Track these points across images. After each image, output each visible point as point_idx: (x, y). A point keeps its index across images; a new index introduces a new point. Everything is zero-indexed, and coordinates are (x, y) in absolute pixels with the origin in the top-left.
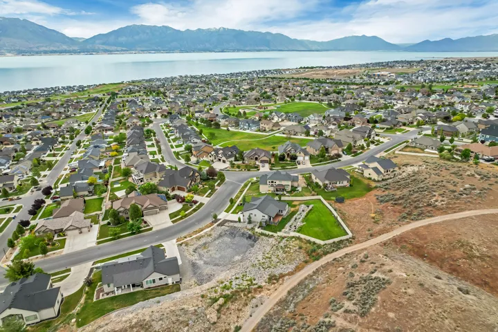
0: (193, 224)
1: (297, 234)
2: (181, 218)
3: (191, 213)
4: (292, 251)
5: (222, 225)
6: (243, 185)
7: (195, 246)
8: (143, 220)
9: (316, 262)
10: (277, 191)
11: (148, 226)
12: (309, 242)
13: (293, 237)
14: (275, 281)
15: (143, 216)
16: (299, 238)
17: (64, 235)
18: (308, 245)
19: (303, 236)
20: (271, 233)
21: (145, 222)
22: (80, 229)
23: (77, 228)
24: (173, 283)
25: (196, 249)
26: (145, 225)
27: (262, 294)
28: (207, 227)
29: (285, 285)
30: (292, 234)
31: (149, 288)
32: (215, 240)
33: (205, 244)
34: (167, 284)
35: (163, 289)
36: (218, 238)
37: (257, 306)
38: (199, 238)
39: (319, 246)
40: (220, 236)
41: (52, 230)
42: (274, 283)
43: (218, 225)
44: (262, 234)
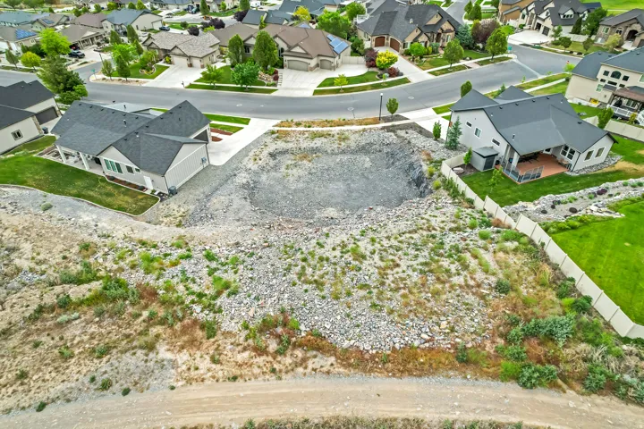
0: (344, 109)
1: (540, 236)
2: (337, 91)
3: (364, 89)
4: (457, 280)
5: (391, 131)
6: (541, 77)
7: (290, 145)
8: (276, 72)
9: (512, 391)
10: (619, 104)
11: (275, 85)
12: (564, 286)
13: (518, 236)
14: (273, 346)
15: (282, 67)
16: (535, 252)
17: (170, 62)
18: (551, 295)
19: (554, 252)
20: (470, 194)
21: (276, 78)
22: (190, 58)
23: (184, 55)
24: (153, 191)
25: (285, 152)
26: (272, 81)
27: (183, 357)
28: (360, 123)
29: (288, 385)
30: (525, 226)
31: (113, 179)
32: (343, 152)
33: (314, 151)
34: (143, 188)
35: (126, 193)
36: (353, 152)
37: (106, 386)
38: (315, 135)
39: (593, 331)
40: (364, 149)
41: (159, 49)
42: (260, 351)
43: (383, 128)
44: (449, 185)
